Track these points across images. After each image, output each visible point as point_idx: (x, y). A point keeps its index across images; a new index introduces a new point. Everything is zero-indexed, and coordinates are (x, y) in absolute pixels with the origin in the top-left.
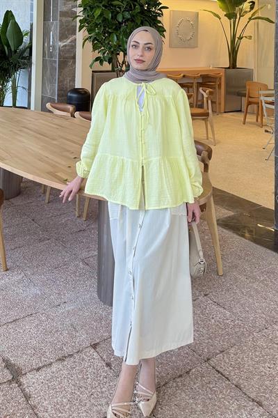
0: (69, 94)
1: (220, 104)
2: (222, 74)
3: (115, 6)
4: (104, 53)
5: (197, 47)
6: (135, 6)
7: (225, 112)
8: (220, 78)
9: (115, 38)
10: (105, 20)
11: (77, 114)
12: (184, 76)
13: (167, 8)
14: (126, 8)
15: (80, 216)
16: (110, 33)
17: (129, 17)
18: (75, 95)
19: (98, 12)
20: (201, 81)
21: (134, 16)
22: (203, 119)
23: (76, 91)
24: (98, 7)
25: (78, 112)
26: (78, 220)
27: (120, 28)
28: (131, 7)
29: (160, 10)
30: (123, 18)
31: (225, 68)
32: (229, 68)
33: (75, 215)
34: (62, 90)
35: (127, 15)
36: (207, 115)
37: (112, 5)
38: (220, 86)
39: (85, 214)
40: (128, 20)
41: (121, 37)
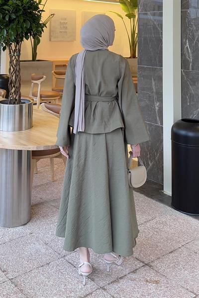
3: (5, 10)
9: (5, 32)
13: (44, 11)
14: (12, 11)
16: (2, 28)
27: (10, 25)
29: (39, 12)
30: (10, 18)
31: (127, 58)
32: (130, 58)
35: (13, 16)
41: (10, 31)
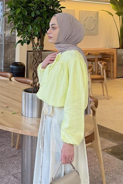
0: (11, 66)
1: (113, 72)
2: (115, 52)
3: (30, 7)
4: (24, 38)
5: (98, 34)
6: (43, 6)
7: (117, 78)
8: (113, 55)
9: (31, 27)
10: (24, 16)
11: (13, 79)
12: (89, 54)
13: (65, 8)
14: (37, 8)
15: (14, 147)
16: (28, 24)
17: (39, 14)
18: (14, 67)
19: (18, 11)
20: (100, 57)
21: (42, 13)
22: (100, 82)
23: (16, 64)
24: (19, 7)
25: (14, 78)
26: (13, 149)
27: (34, 21)
28: (40, 7)
29: (60, 9)
30: (35, 14)
31: (117, 49)
32: (119, 48)
33: (11, 146)
34: (6, 64)
35: (38, 13)
36: (103, 79)
37: (28, 6)
38: (113, 60)
39: (17, 145)
40: (39, 16)
41: (34, 27)
